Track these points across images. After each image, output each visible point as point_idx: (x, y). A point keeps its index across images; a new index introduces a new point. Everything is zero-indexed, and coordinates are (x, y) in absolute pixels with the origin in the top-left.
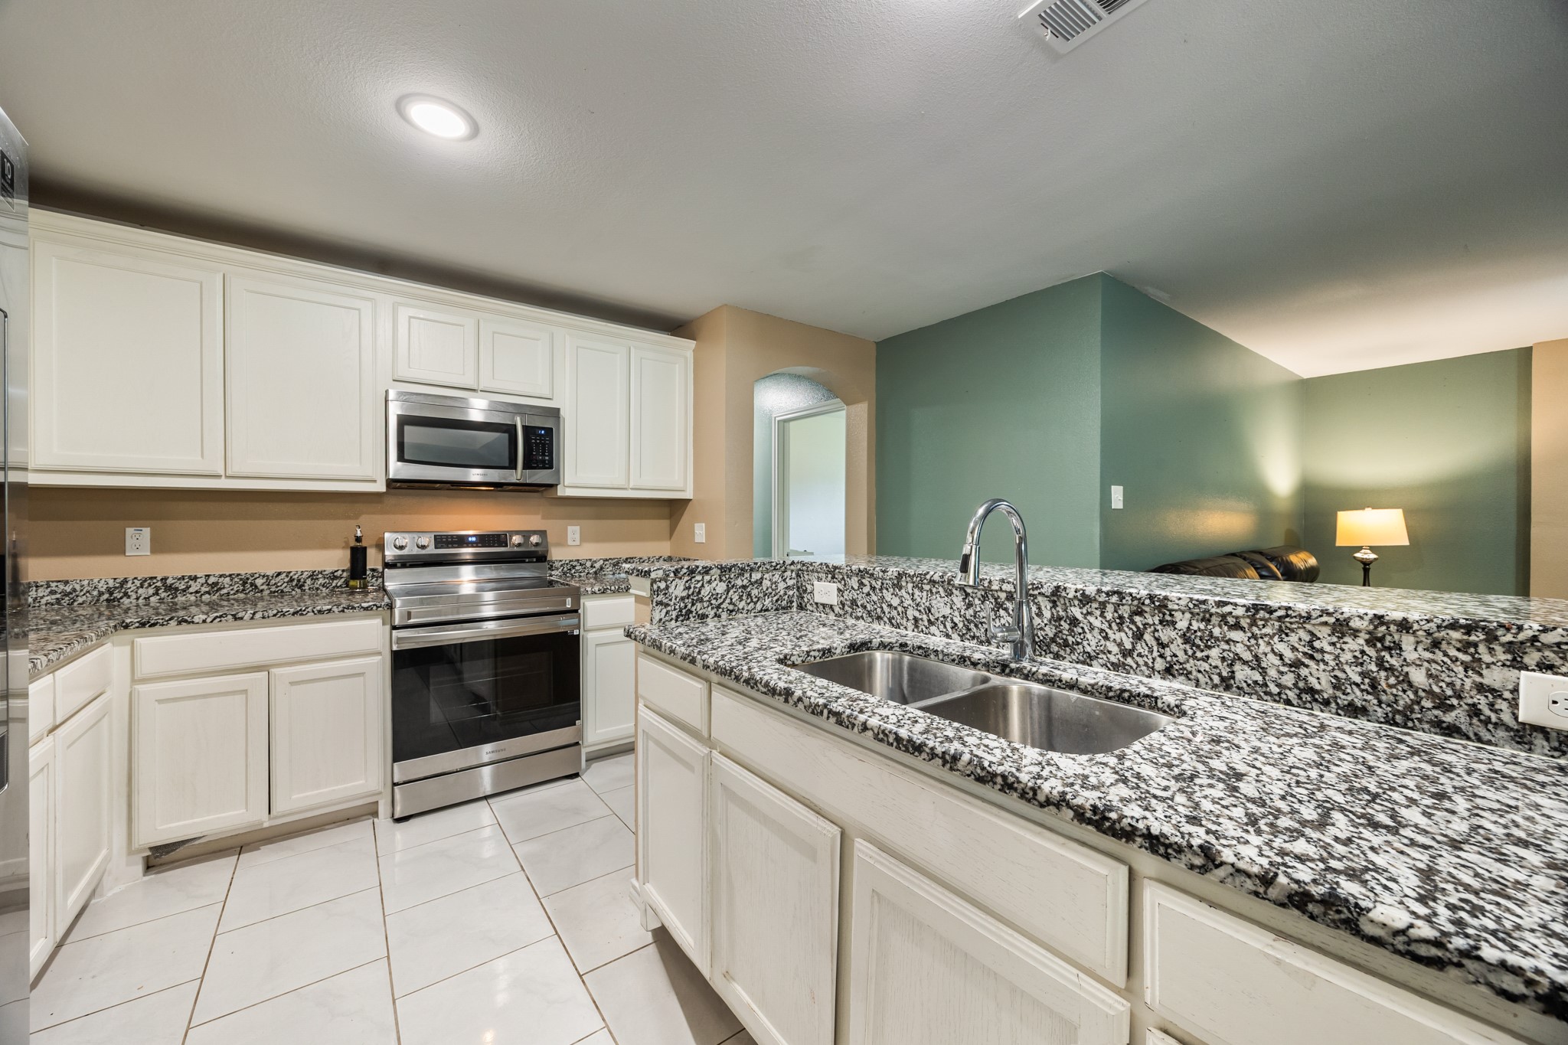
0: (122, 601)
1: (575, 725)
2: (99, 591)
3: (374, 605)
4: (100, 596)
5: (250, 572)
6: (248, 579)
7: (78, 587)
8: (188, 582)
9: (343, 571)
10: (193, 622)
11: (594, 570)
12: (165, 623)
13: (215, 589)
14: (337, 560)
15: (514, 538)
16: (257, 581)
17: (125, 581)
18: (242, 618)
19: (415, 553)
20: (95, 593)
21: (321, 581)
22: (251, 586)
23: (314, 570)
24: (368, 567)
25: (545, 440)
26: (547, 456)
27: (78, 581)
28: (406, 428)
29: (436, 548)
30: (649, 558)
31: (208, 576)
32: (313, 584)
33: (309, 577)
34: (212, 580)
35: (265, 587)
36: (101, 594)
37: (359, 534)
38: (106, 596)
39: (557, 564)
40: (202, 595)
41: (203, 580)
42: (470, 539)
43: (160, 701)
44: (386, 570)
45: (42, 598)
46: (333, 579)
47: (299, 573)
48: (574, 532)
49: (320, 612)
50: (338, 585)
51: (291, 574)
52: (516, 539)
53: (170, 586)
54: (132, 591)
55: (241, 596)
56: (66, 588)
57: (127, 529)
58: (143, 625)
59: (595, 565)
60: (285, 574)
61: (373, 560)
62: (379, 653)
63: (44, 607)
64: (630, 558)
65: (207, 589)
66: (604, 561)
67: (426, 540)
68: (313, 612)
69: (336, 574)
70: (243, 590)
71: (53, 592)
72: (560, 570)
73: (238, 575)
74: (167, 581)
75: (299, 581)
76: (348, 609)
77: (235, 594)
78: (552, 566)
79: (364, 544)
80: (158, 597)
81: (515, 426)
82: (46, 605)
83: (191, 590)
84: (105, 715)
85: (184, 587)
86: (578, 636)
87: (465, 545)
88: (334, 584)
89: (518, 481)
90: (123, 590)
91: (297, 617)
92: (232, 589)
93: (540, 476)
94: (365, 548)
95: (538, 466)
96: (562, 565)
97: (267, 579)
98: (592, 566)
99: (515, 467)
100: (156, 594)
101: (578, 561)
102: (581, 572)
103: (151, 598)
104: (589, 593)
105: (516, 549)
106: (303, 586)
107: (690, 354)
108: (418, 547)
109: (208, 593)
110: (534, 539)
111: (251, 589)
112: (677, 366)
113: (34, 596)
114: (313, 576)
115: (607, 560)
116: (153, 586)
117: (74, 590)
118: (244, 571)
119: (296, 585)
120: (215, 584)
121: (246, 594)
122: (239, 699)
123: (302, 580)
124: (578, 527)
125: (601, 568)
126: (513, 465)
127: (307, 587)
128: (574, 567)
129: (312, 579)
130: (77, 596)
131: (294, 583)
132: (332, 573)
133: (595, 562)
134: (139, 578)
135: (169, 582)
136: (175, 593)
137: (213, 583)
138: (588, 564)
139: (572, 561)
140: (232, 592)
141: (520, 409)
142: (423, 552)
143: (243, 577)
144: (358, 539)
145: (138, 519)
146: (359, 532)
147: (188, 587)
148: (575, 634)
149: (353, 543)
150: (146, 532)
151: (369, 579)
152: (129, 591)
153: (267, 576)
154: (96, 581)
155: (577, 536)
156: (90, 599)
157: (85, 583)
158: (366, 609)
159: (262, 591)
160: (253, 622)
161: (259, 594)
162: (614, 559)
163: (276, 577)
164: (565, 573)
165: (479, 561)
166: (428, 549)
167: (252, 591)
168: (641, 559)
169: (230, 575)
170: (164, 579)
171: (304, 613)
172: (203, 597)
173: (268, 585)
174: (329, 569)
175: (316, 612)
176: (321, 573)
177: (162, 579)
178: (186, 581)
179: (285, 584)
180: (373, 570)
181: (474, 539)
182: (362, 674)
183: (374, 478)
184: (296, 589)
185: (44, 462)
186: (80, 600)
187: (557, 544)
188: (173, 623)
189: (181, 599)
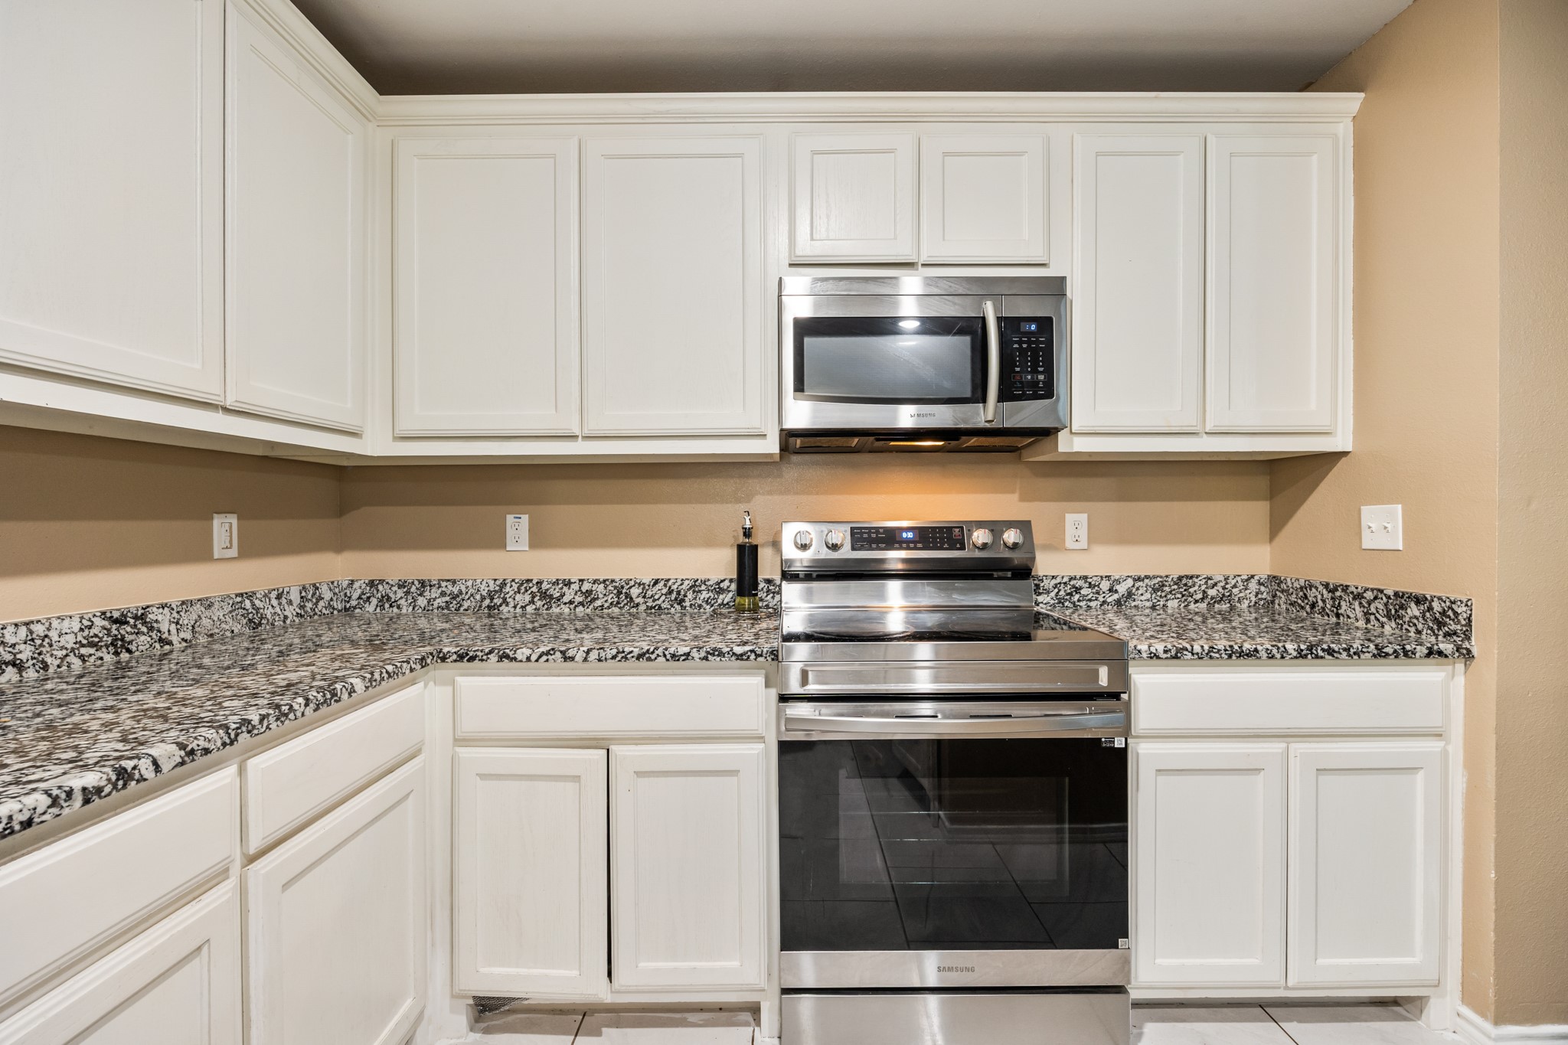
0: (501, 609)
1: (1117, 947)
2: (481, 594)
3: (752, 651)
4: (482, 601)
5: (625, 578)
6: (622, 587)
7: (464, 590)
8: (562, 588)
9: (731, 581)
10: (515, 659)
11: (1116, 596)
12: (485, 657)
13: (589, 599)
14: (720, 565)
15: (975, 534)
16: (632, 590)
17: (503, 584)
18: (572, 659)
19: (822, 557)
20: (478, 597)
21: (705, 595)
22: (626, 598)
23: (695, 577)
24: (760, 577)
25: (1037, 342)
26: (1041, 373)
27: (464, 582)
28: (807, 340)
29: (853, 549)
30: (1226, 579)
31: (582, 581)
32: (695, 599)
33: (691, 588)
34: (586, 587)
35: (640, 600)
36: (483, 599)
37: (748, 525)
38: (487, 602)
39: (1047, 584)
40: (576, 606)
41: (575, 587)
42: (904, 535)
43: (483, 777)
44: (784, 582)
45: (434, 600)
46: (718, 593)
47: (679, 582)
48: (1076, 523)
49: (673, 656)
50: (725, 602)
51: (670, 583)
52: (980, 536)
53: (545, 593)
54: (510, 597)
55: (616, 610)
56: (454, 589)
57: (508, 516)
58: (461, 657)
59: (1117, 587)
60: (662, 583)
61: (767, 569)
62: (761, 739)
63: (436, 611)
64: (1187, 577)
65: (581, 599)
66: (1135, 580)
67: (841, 535)
68: (665, 656)
69: (722, 585)
70: (618, 603)
71: (443, 594)
72: (1053, 594)
73: (613, 581)
74: (542, 586)
75: (679, 593)
76: (713, 655)
77: (609, 608)
78: (1037, 586)
79: (754, 541)
80: (534, 607)
81: (983, 319)
82: (438, 608)
83: (566, 599)
84: (409, 794)
85: (558, 594)
86: (1124, 751)
87: (897, 545)
88: (720, 601)
89: (988, 425)
90: (502, 596)
91: (643, 663)
92: (606, 601)
93: (1027, 414)
94: (756, 547)
95: (1024, 394)
96: (1055, 586)
97: (643, 589)
98: (1110, 590)
99: (984, 400)
100: (532, 602)
101: (1085, 578)
102: (1090, 600)
103: (527, 607)
104: (1145, 655)
105: (978, 554)
106: (684, 601)
107: (1345, 130)
108: (828, 547)
109: (581, 604)
110: (1011, 536)
111: (625, 602)
112: (1315, 157)
113: (428, 598)
114: (695, 587)
115: (1139, 579)
116: (529, 592)
117: (461, 592)
118: (619, 575)
119: (676, 599)
120: (589, 592)
121: (620, 608)
122: (570, 786)
123: (682, 593)
124: (1085, 516)
125: (1130, 594)
126: (979, 395)
127: (687, 604)
128: (1078, 590)
129: (694, 592)
130: (463, 600)
131: (673, 596)
132: (718, 583)
133: (1118, 582)
134: (516, 581)
135: (545, 586)
136: (550, 602)
137: (587, 591)
138: (1105, 585)
139: (1075, 578)
140: (606, 605)
141: (988, 287)
142: (836, 555)
143: (617, 584)
144: (747, 533)
145: (517, 502)
146: (748, 522)
147: (562, 595)
148: (1116, 745)
149: (742, 540)
150: (525, 518)
151: (760, 594)
152: (507, 596)
153: (644, 584)
154: (478, 581)
155: (1083, 533)
156: (474, 604)
157: (470, 583)
158: (739, 657)
159: (638, 605)
160: (586, 665)
161: (635, 610)
162: (1155, 577)
163: (653, 586)
164: (1061, 601)
165: (914, 573)
166: (841, 551)
167: (627, 604)
168: (1210, 579)
169: (604, 581)
170: (540, 583)
171: (653, 657)
172: (577, 610)
173: (644, 597)
174: (714, 578)
175: (668, 657)
176: (704, 582)
177: (537, 583)
178: (560, 586)
179: (663, 597)
180: (769, 581)
181: (910, 535)
182: (734, 773)
183: (763, 431)
184: (675, 605)
185: (406, 426)
186: (466, 605)
187: (1048, 547)
188: (493, 658)
189: (555, 610)
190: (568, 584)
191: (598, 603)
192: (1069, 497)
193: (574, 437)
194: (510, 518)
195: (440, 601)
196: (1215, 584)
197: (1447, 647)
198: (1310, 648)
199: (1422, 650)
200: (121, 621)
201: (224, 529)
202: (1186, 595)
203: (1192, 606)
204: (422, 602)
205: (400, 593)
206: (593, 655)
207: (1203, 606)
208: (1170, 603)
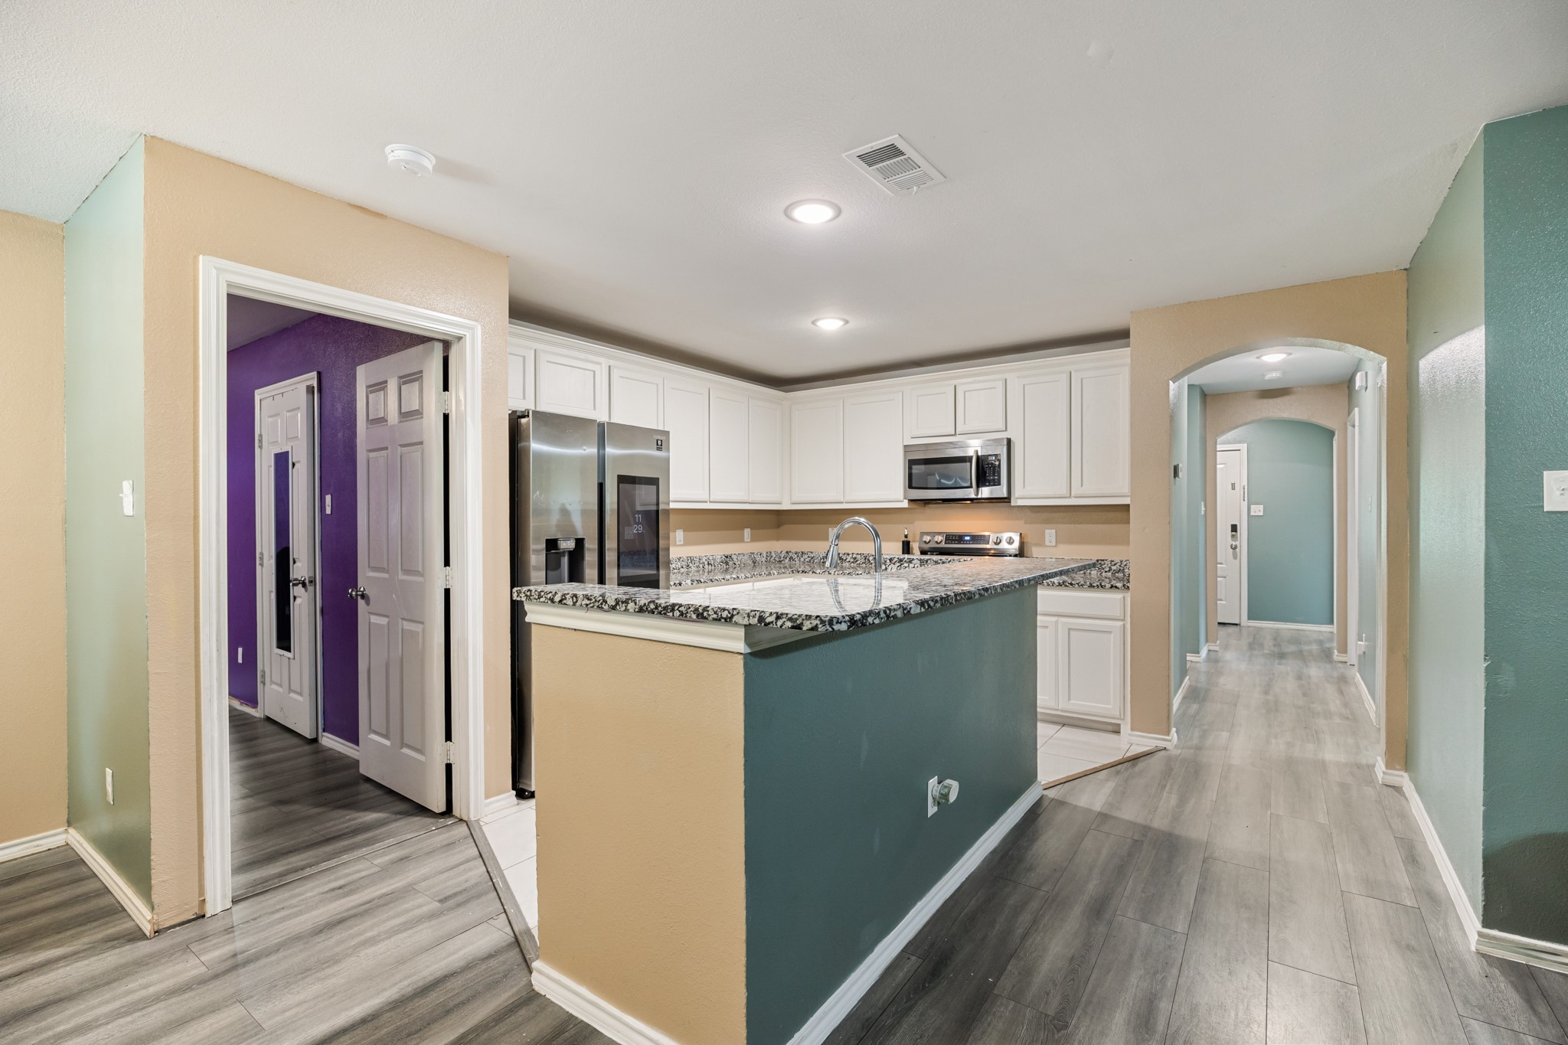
8: (846, 556)
19: (932, 546)
20: (818, 559)
26: (997, 475)
27: (815, 552)
28: (911, 467)
29: (946, 543)
30: (1121, 562)
31: (853, 553)
34: (854, 556)
35: (872, 561)
37: (906, 533)
38: (822, 560)
41: (851, 556)
42: (967, 538)
45: (806, 559)
48: (1050, 534)
56: (812, 555)
61: (915, 551)
67: (941, 537)
71: (809, 557)
79: (908, 539)
81: (972, 456)
82: (807, 562)
87: (962, 542)
89: (975, 497)
91: (849, 576)
95: (991, 483)
99: (972, 487)
108: (935, 543)
113: (804, 558)
117: (814, 557)
118: (861, 551)
120: (855, 558)
124: (1051, 530)
126: (971, 485)
135: (841, 555)
142: (937, 546)
144: (906, 536)
145: (832, 524)
146: (904, 531)
150: (834, 530)
154: (820, 553)
155: (1053, 538)
157: (817, 553)
166: (942, 544)
169: (860, 554)
183: (900, 499)
185: (795, 499)
186: (816, 561)
187: (1037, 545)
188: (811, 572)
189: (844, 564)
190: (848, 554)
191: (858, 562)
192: (1047, 522)
193: (842, 503)
194: (830, 529)
195: (808, 560)
196: (1115, 564)
197: (1119, 585)
198: (1063, 583)
199: (1108, 586)
200: (727, 557)
201: (747, 532)
202: (1101, 569)
203: (1104, 574)
204: (802, 559)
205: (796, 556)
206: (836, 573)
207: (1109, 574)
208: (1092, 572)
